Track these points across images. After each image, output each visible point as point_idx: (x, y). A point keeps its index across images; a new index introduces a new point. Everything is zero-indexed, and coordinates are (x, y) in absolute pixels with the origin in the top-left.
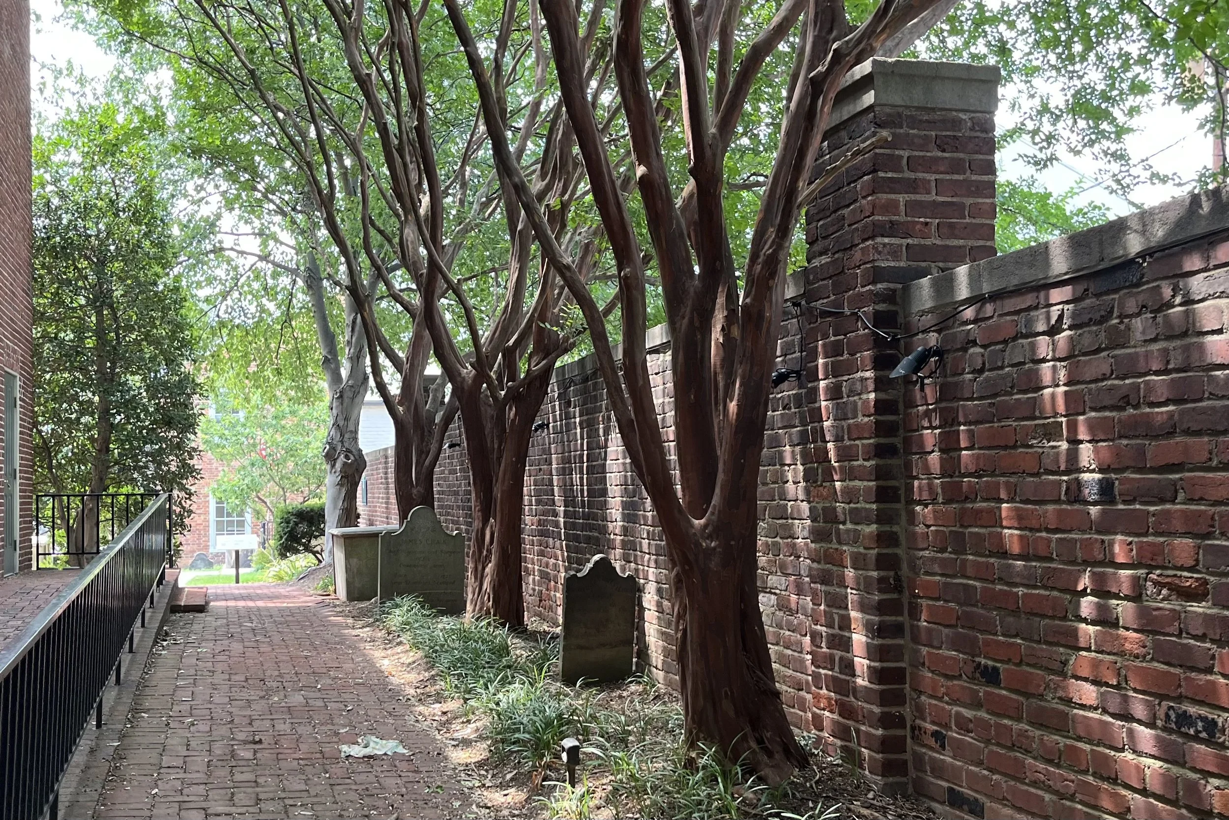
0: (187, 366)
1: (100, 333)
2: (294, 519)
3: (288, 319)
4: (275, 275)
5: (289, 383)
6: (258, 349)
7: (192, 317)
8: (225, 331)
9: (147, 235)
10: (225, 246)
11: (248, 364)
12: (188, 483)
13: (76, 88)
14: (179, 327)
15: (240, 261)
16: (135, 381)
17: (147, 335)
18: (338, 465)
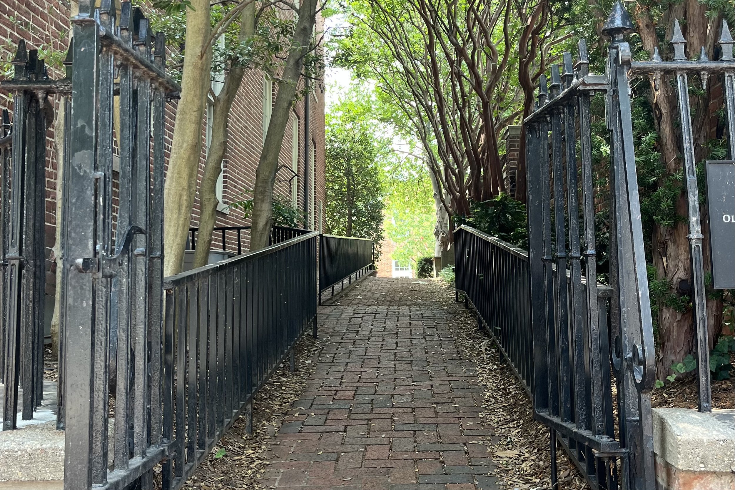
0: (380, 198)
1: (348, 186)
2: (423, 262)
3: (421, 178)
4: (416, 160)
5: (421, 205)
6: (408, 191)
7: (382, 179)
8: (395, 184)
9: (365, 149)
10: (395, 149)
11: (404, 198)
12: (380, 242)
13: (338, 91)
14: (376, 183)
15: (400, 155)
16: (360, 204)
17: (365, 187)
18: (440, 238)
